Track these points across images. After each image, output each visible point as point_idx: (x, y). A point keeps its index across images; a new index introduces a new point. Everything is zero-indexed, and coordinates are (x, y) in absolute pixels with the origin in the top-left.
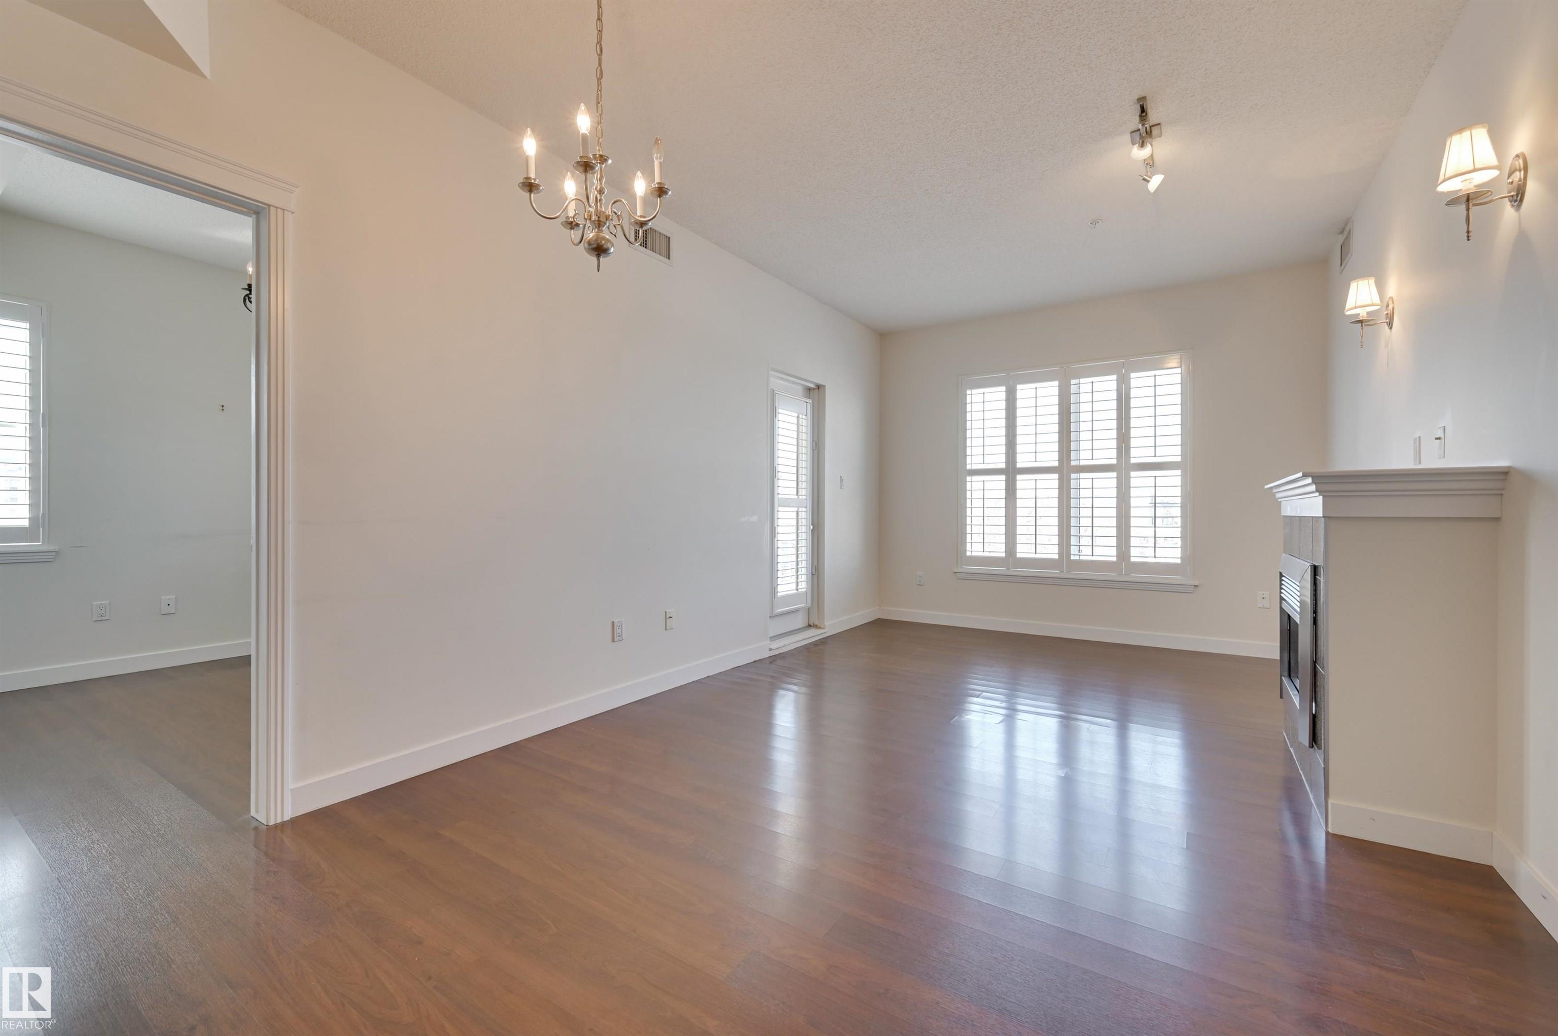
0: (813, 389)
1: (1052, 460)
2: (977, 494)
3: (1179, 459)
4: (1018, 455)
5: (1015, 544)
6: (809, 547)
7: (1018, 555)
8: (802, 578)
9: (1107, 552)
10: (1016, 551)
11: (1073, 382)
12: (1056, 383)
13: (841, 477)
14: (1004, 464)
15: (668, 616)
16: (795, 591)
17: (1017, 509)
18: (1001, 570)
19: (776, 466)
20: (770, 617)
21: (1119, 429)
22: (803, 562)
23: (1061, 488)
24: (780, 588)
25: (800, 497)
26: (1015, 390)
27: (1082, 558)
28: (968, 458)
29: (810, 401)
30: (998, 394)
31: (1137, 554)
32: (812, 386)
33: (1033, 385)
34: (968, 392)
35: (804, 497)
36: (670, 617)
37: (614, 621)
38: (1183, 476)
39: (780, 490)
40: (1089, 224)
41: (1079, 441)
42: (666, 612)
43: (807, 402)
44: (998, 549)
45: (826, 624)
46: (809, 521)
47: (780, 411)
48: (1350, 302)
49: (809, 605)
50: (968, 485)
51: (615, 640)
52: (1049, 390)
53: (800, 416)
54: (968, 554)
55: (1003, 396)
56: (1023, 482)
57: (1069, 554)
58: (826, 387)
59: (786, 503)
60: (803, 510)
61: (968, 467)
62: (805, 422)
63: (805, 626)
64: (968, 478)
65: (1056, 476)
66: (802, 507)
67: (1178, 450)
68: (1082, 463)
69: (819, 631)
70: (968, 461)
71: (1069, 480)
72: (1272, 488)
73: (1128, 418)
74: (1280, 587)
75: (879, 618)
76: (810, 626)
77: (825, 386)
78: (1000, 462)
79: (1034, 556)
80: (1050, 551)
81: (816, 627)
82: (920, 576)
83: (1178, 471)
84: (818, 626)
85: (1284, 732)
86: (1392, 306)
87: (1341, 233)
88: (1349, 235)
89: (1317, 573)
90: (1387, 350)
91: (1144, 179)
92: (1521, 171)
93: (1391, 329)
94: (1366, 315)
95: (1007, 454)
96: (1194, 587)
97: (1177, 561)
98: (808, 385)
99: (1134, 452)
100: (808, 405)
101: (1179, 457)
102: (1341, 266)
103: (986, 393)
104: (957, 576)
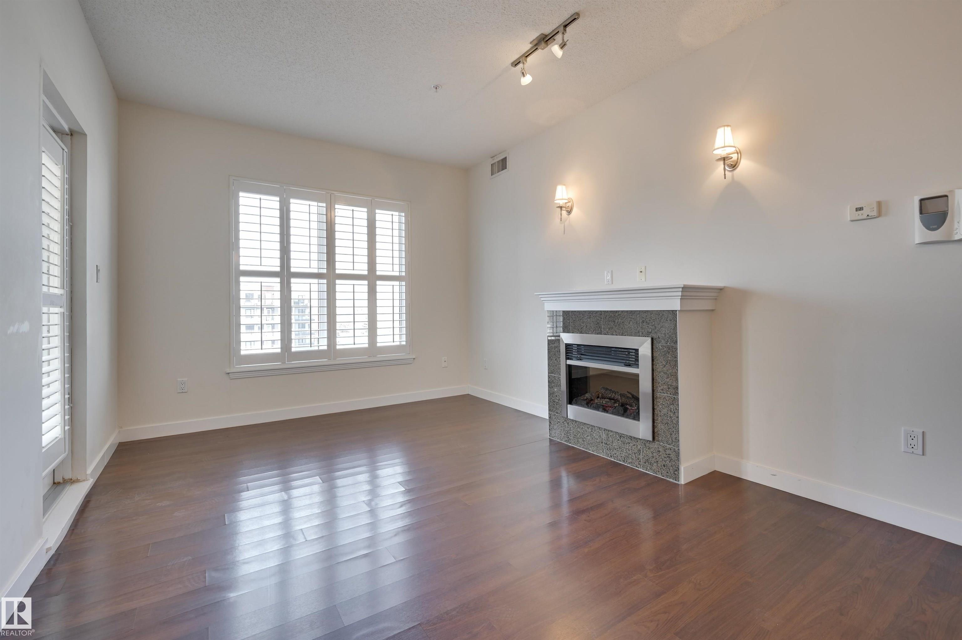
4: (291, 260)
7: (293, 350)
10: (291, 346)
14: (279, 268)
17: (292, 308)
18: (277, 364)
21: (369, 248)
26: (289, 203)
27: (344, 347)
29: (66, 150)
33: (306, 202)
34: (241, 194)
45: (88, 472)
48: (557, 195)
54: (243, 353)
57: (336, 345)
58: (87, 136)
64: (241, 280)
68: (345, 272)
70: (241, 262)
71: (335, 285)
73: (374, 242)
75: (121, 443)
76: (56, 484)
77: (85, 131)
78: (276, 266)
80: (323, 343)
81: (70, 482)
82: (182, 383)
83: (404, 283)
84: (74, 478)
85: (549, 437)
86: (571, 202)
87: (492, 158)
88: (504, 161)
89: (655, 342)
90: (563, 224)
91: (523, 73)
92: (738, 154)
93: (569, 214)
94: (562, 204)
95: (282, 258)
96: (413, 359)
97: (404, 343)
98: (61, 122)
99: (378, 267)
100: (65, 153)
101: (404, 273)
102: (492, 175)
103: (260, 199)
104: (231, 376)
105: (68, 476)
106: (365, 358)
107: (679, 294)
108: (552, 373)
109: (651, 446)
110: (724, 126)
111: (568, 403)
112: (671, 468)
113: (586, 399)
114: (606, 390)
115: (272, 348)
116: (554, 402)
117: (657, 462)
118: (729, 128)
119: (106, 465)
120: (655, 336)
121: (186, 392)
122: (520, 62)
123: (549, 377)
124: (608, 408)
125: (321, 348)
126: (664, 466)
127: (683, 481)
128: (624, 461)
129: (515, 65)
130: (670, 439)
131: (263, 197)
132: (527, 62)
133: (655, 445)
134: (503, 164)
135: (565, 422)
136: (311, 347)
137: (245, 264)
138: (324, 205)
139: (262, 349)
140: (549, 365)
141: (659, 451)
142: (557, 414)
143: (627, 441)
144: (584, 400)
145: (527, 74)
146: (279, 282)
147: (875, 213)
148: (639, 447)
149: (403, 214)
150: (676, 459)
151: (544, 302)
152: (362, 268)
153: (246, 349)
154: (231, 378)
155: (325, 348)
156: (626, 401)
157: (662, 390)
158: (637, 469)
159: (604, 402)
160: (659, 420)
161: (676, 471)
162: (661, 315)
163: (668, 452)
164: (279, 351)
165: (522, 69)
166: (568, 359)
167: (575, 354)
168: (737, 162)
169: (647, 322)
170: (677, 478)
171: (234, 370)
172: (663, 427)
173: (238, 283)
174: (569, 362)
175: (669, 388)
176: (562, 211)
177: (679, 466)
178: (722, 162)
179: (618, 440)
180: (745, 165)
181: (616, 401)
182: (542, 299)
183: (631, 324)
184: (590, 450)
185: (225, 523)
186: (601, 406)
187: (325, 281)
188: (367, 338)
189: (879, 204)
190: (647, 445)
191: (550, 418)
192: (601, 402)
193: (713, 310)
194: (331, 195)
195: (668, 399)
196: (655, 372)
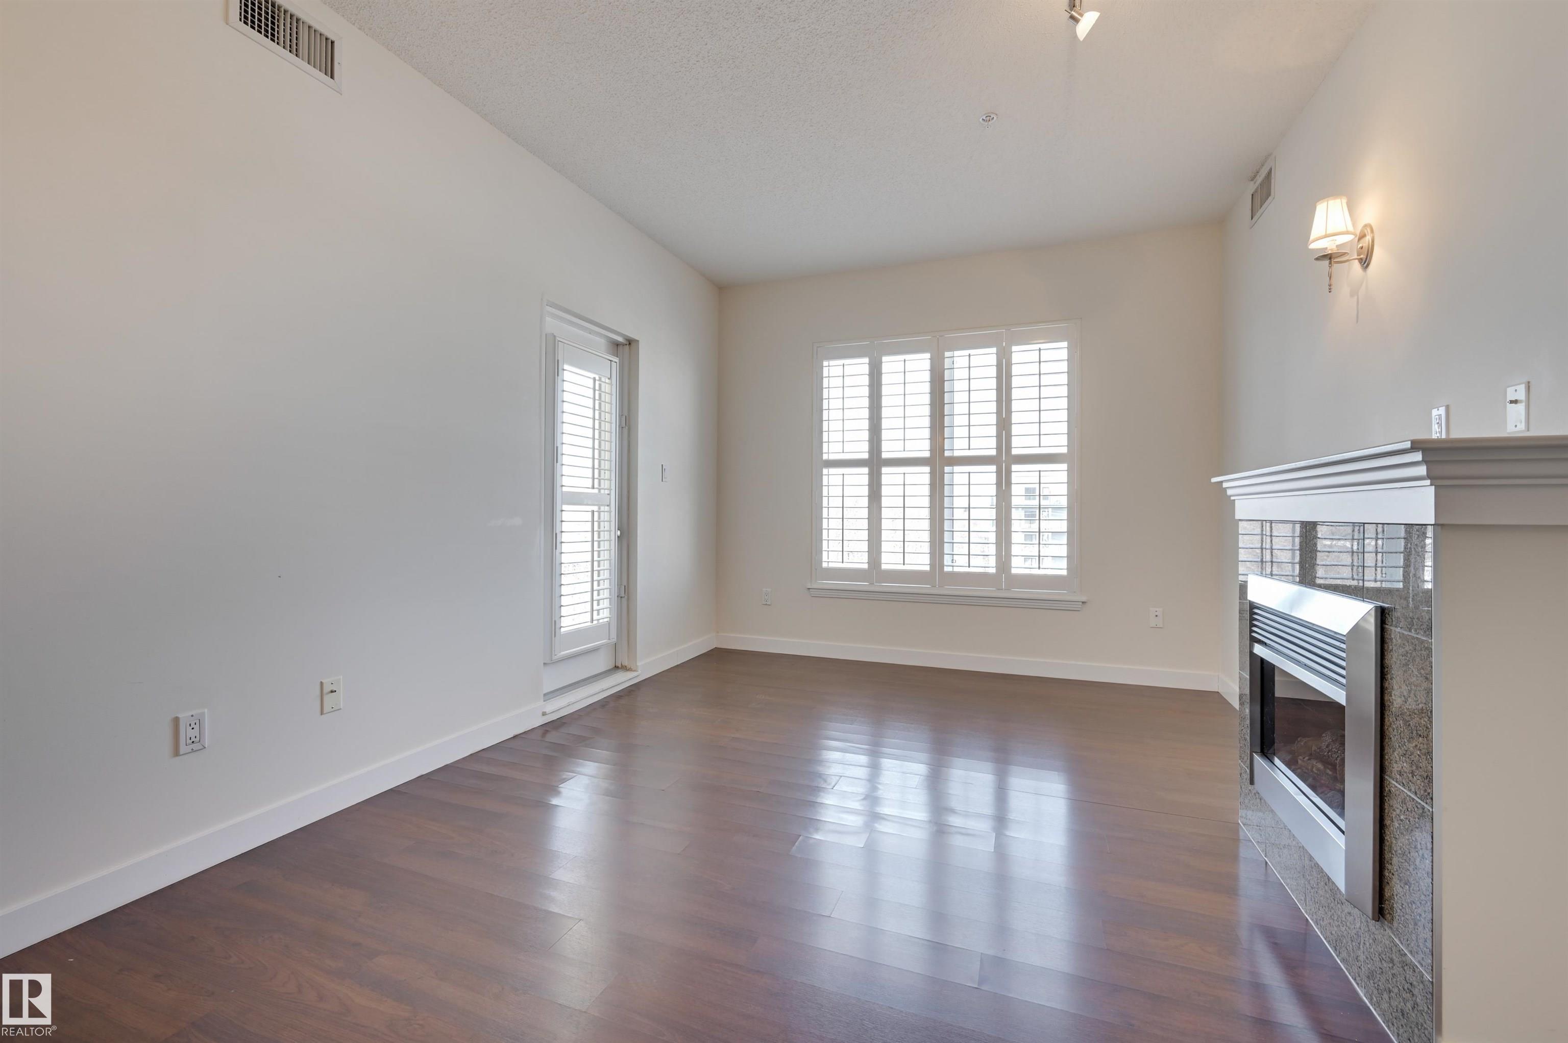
0: (624, 345)
1: (922, 448)
2: (836, 491)
3: (1064, 450)
4: (883, 442)
5: (879, 552)
6: (613, 561)
7: (884, 567)
8: (604, 604)
9: (985, 563)
10: (881, 561)
11: (947, 354)
12: (928, 355)
13: (662, 465)
14: (867, 453)
15: (327, 689)
16: (589, 624)
17: (883, 509)
18: (863, 585)
19: (559, 445)
20: (544, 664)
21: (999, 412)
22: (605, 581)
23: (933, 485)
24: (565, 622)
25: (602, 491)
26: (881, 363)
27: (956, 569)
28: (825, 446)
29: (617, 360)
30: (859, 367)
31: (1019, 566)
32: (620, 339)
33: (901, 357)
34: (825, 363)
35: (607, 492)
36: (332, 692)
37: (180, 716)
38: (1069, 471)
39: (565, 481)
40: (981, 120)
41: (953, 427)
42: (322, 683)
43: (611, 361)
44: (859, 560)
45: (639, 664)
46: (614, 525)
47: (566, 367)
48: (1317, 229)
49: (615, 640)
50: (825, 478)
51: (182, 752)
52: (920, 363)
53: (603, 379)
54: (825, 565)
55: (866, 369)
56: (889, 475)
57: (942, 566)
58: (640, 342)
59: (576, 499)
60: (606, 510)
61: (825, 457)
62: (610, 388)
63: (611, 668)
64: (825, 471)
65: (927, 469)
66: (605, 505)
67: (1064, 440)
68: (957, 454)
69: (630, 675)
70: (825, 449)
71: (942, 474)
72: (1222, 482)
73: (1009, 400)
74: (1250, 622)
75: (716, 648)
76: (616, 667)
77: (638, 341)
78: (862, 451)
79: (901, 567)
80: (920, 561)
81: (625, 668)
82: (767, 594)
83: (1065, 465)
84: (628, 667)
86: (1370, 235)
87: (1252, 179)
88: (1269, 177)
89: (1387, 619)
90: (1356, 297)
94: (1336, 249)
95: (871, 440)
96: (1081, 603)
97: (1064, 572)
98: (613, 337)
99: (1016, 442)
100: (614, 364)
101: (1065, 448)
102: (1253, 221)
104: (812, 593)
105: (626, 663)
106: (988, 591)
107: (1422, 470)
109: (1378, 935)
111: (1257, 752)
115: (855, 561)
117: (1390, 992)
124: (1323, 788)
128: (1336, 949)
131: (850, 361)
133: (1386, 938)
134: (1265, 188)
141: (1393, 962)
146: (866, 476)
148: (1358, 925)
149: (1067, 344)
151: (1233, 498)
154: (812, 595)
157: (1400, 773)
158: (1353, 987)
163: (1409, 975)
164: (863, 566)
166: (1256, 642)
171: (815, 586)
172: (1400, 889)
174: (1258, 649)
182: (1229, 492)
186: (1311, 779)
190: (1372, 927)
195: (1410, 805)
196: (1387, 713)
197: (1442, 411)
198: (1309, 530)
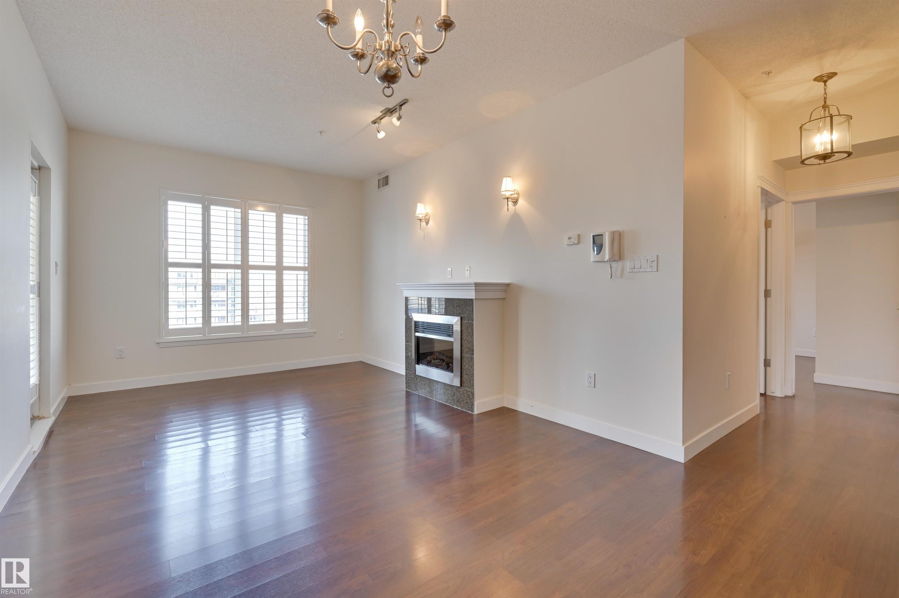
1: (237, 260)
4: (212, 254)
7: (213, 325)
10: (211, 322)
13: (56, 262)
14: (201, 260)
18: (199, 336)
21: (277, 245)
23: (243, 279)
27: (256, 323)
28: (171, 254)
30: (196, 209)
33: (224, 208)
34: (171, 202)
38: (309, 275)
41: (254, 250)
43: (35, 182)
45: (51, 412)
52: (235, 214)
54: (171, 327)
55: (200, 211)
56: (216, 273)
57: (248, 321)
58: (51, 170)
61: (171, 260)
64: (171, 269)
67: (306, 261)
69: (48, 421)
71: (248, 274)
73: (282, 240)
75: (70, 397)
78: (198, 258)
81: (38, 418)
82: (120, 351)
83: (307, 273)
84: (41, 416)
85: (405, 389)
86: (428, 216)
87: (379, 174)
88: (387, 178)
89: (463, 319)
90: (423, 232)
91: (378, 131)
92: (517, 195)
93: (427, 225)
94: (421, 217)
95: (204, 253)
96: (314, 333)
97: (307, 320)
98: (34, 163)
99: (285, 260)
100: (36, 185)
101: (307, 264)
102: (378, 188)
103: (186, 206)
104: (160, 345)
105: (36, 414)
106: (273, 332)
107: (474, 288)
108: (408, 343)
109: (460, 390)
110: (506, 177)
111: (416, 363)
112: (470, 404)
113: (428, 361)
114: (439, 354)
115: (195, 323)
116: (409, 363)
117: (463, 400)
118: (510, 178)
119: (61, 410)
120: (463, 316)
121: (124, 358)
122: (376, 122)
123: (406, 345)
124: (439, 366)
125: (237, 324)
126: (466, 403)
127: (476, 412)
128: (446, 402)
129: (375, 123)
130: (469, 385)
131: (188, 204)
132: (382, 123)
133: (462, 390)
134: (385, 181)
135: (415, 378)
136: (227, 323)
137: (172, 257)
138: (239, 210)
139: (186, 324)
140: (406, 336)
141: (464, 393)
142: (410, 372)
143: (448, 388)
144: (426, 361)
145: (382, 131)
146: (201, 271)
147: (576, 242)
148: (454, 391)
149: (307, 218)
150: (472, 397)
151: (403, 290)
152: (272, 261)
153: (174, 324)
154: (161, 347)
155: (240, 324)
156: (449, 361)
157: (466, 352)
158: (453, 406)
159: (437, 361)
160: (464, 372)
161: (472, 405)
162: (466, 302)
163: (469, 393)
164: (201, 326)
165: (378, 128)
166: (416, 332)
167: (420, 329)
168: (517, 199)
169: (459, 306)
170: (472, 411)
171: (164, 341)
172: (466, 377)
173: (167, 272)
174: (417, 334)
175: (469, 351)
176: (421, 222)
177: (473, 402)
178: (506, 200)
179: (443, 388)
180: (521, 202)
181: (443, 360)
182: (402, 288)
183: (451, 307)
184: (428, 396)
185: (155, 439)
186: (435, 365)
187: (240, 271)
188: (275, 316)
189: (579, 236)
190: (458, 390)
191: (406, 375)
192: (435, 362)
193: (504, 299)
194: (245, 202)
195: (468, 358)
196: (462, 340)
197: (450, 269)
198: (429, 300)
